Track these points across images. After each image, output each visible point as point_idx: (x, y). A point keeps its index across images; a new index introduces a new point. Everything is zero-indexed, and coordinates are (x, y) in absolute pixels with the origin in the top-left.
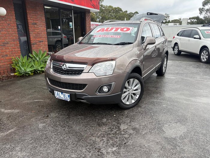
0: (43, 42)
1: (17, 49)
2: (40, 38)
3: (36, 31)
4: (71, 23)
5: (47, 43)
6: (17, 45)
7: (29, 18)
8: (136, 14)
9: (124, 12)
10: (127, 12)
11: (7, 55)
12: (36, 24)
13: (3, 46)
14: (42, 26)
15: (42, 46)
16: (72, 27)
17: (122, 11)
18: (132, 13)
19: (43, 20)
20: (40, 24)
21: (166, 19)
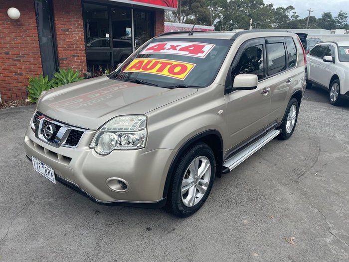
0: (78, 56)
1: (37, 66)
2: (74, 50)
3: (68, 40)
4: (128, 30)
5: (84, 58)
6: (37, 59)
7: (56, 22)
8: (289, 10)
9: (267, 6)
10: (272, 6)
11: (21, 74)
12: (67, 30)
13: (18, 60)
14: (78, 34)
15: (76, 62)
16: (130, 36)
17: (264, 5)
18: (283, 9)
19: (80, 25)
20: (75, 31)
21: (340, 21)
